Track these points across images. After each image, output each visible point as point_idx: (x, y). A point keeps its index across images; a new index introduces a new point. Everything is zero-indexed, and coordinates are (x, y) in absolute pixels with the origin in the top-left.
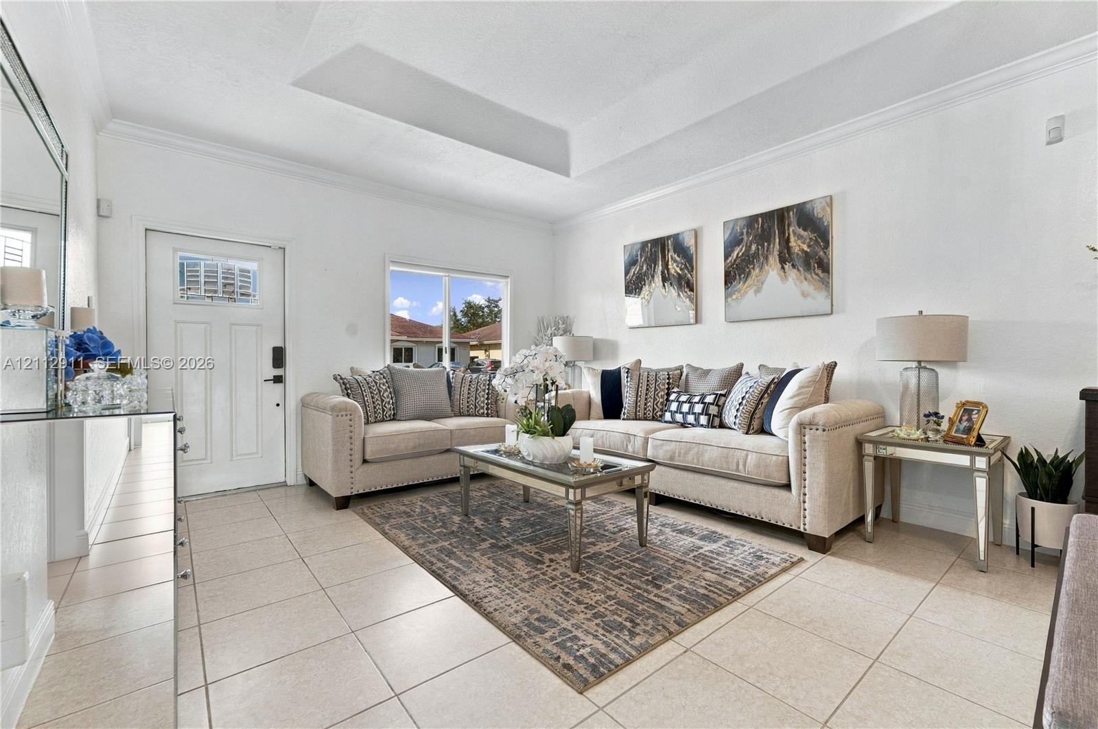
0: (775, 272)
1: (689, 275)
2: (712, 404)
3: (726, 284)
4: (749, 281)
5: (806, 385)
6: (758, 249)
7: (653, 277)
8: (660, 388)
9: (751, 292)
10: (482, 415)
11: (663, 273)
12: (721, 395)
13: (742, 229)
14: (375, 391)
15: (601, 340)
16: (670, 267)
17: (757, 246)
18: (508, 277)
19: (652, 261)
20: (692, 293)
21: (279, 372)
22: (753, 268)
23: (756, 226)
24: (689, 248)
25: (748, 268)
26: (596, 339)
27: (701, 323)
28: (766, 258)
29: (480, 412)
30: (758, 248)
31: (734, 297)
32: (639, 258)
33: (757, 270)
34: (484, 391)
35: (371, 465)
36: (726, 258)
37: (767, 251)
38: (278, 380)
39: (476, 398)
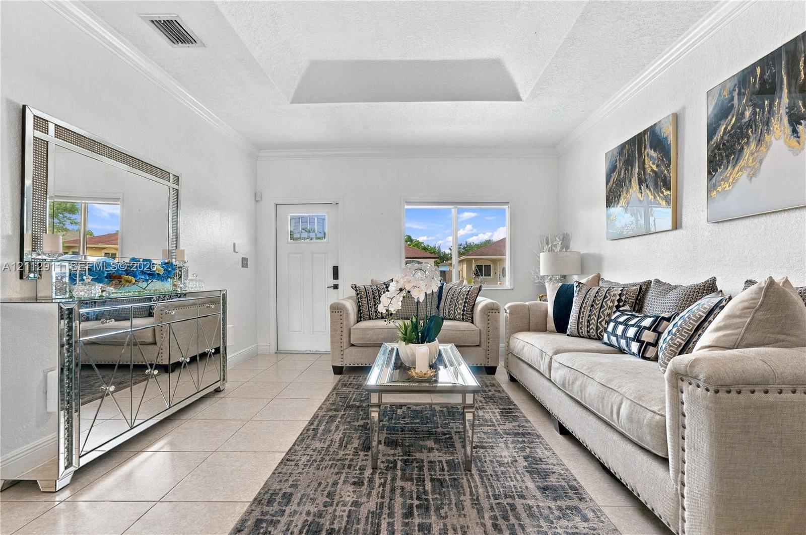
0: (782, 141)
1: (666, 172)
2: (649, 329)
3: (709, 173)
4: (742, 163)
5: (738, 313)
6: (755, 113)
7: (630, 181)
8: (607, 305)
9: (744, 177)
10: (459, 320)
11: (639, 174)
12: (663, 318)
13: (731, 92)
14: (377, 296)
15: (586, 254)
16: (647, 166)
17: (754, 109)
18: (508, 202)
19: (629, 163)
20: (668, 192)
21: (335, 282)
22: (747, 143)
23: (752, 80)
24: (666, 138)
25: (739, 144)
26: (583, 254)
27: (681, 227)
28: (768, 123)
29: (457, 317)
30: (756, 111)
31: (720, 189)
32: (618, 163)
33: (753, 146)
34: (462, 300)
35: (356, 347)
36: (710, 138)
37: (769, 112)
38: (336, 287)
39: (456, 306)
